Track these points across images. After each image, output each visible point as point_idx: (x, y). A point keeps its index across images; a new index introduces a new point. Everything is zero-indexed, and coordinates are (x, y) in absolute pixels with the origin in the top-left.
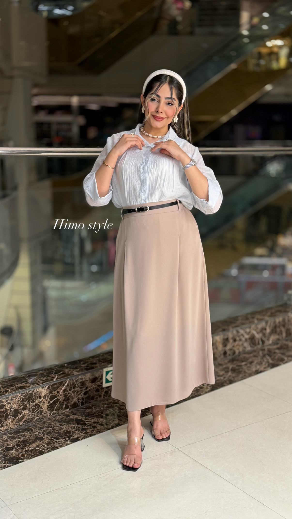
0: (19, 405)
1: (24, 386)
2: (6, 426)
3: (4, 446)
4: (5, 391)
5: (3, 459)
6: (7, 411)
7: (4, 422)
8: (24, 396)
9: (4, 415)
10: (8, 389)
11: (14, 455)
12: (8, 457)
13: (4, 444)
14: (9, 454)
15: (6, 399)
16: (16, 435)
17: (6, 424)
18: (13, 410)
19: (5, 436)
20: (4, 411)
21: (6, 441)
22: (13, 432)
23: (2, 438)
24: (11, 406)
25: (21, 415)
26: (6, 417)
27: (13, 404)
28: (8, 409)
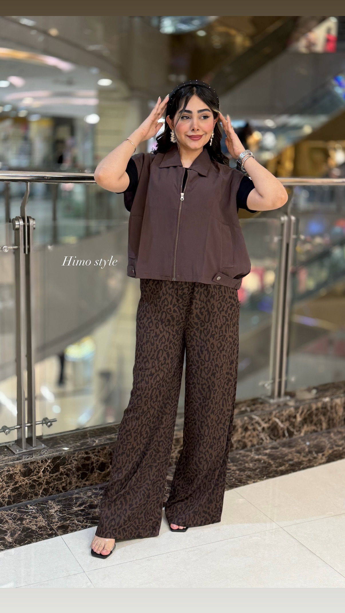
0: (107, 459)
1: (113, 438)
2: (91, 481)
3: (87, 503)
4: (92, 441)
5: (85, 517)
6: (93, 464)
7: (89, 476)
8: (112, 449)
9: (90, 468)
10: (96, 439)
11: (97, 514)
12: (91, 516)
13: (87, 500)
14: (92, 513)
15: (93, 451)
16: (101, 491)
17: (91, 478)
18: (99, 463)
19: (90, 492)
20: (89, 463)
21: (90, 497)
22: (98, 488)
23: (86, 493)
24: (98, 459)
25: (108, 470)
26: (92, 471)
27: (100, 457)
28: (94, 461)
